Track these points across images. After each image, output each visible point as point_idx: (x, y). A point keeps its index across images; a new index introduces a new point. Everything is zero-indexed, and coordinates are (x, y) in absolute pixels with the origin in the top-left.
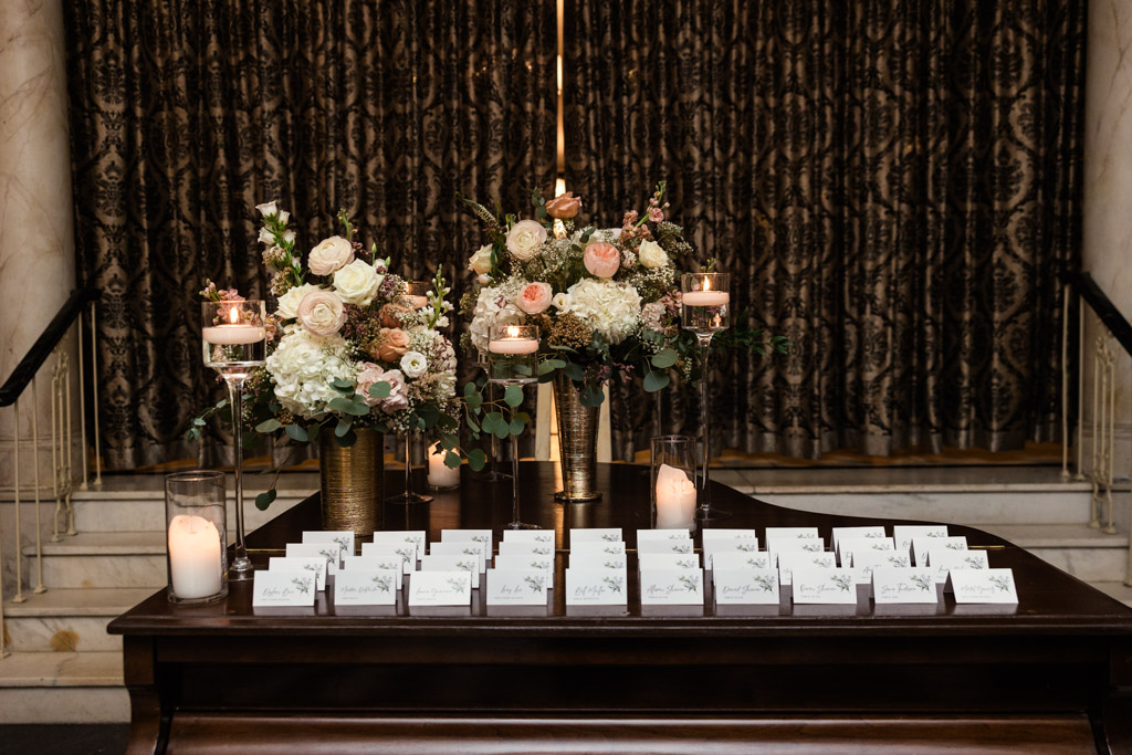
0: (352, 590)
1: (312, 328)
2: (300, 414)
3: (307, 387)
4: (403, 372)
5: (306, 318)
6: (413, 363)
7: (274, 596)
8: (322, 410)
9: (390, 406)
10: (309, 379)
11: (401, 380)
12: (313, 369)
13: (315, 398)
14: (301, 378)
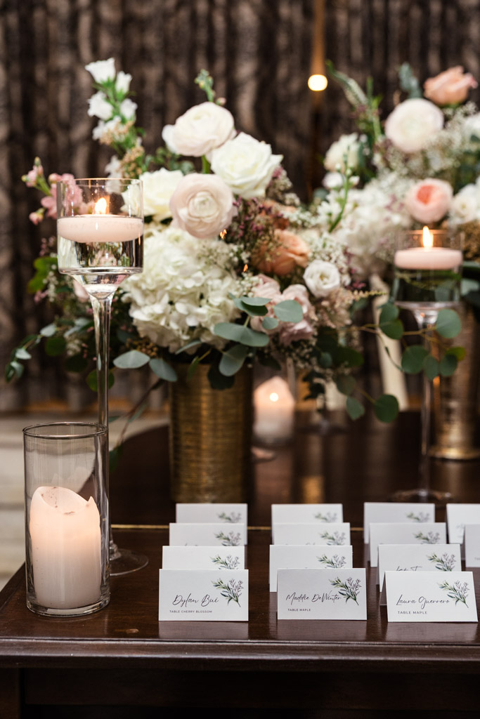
0: (303, 597)
1: (191, 225)
2: (164, 345)
3: (181, 307)
4: (308, 290)
5: (183, 212)
6: (322, 277)
7: (190, 606)
8: (198, 339)
9: (292, 335)
10: (182, 297)
11: (304, 299)
12: (190, 284)
13: (191, 322)
14: (171, 293)
